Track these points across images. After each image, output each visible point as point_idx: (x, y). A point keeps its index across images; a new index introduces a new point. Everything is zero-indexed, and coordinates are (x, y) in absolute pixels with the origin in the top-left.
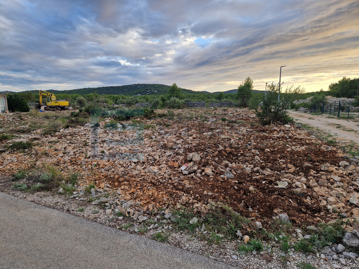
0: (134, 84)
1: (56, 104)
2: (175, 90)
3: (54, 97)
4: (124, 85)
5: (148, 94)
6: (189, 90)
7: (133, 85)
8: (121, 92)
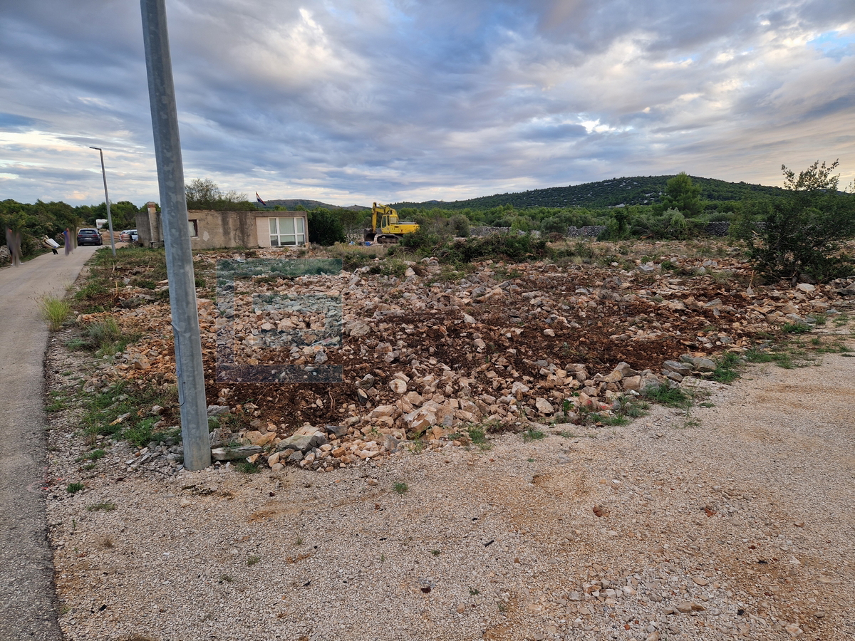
0: (611, 178)
1: (397, 231)
2: (681, 192)
3: (394, 216)
4: (586, 183)
5: (646, 202)
6: (770, 187)
7: (609, 181)
8: (578, 199)
